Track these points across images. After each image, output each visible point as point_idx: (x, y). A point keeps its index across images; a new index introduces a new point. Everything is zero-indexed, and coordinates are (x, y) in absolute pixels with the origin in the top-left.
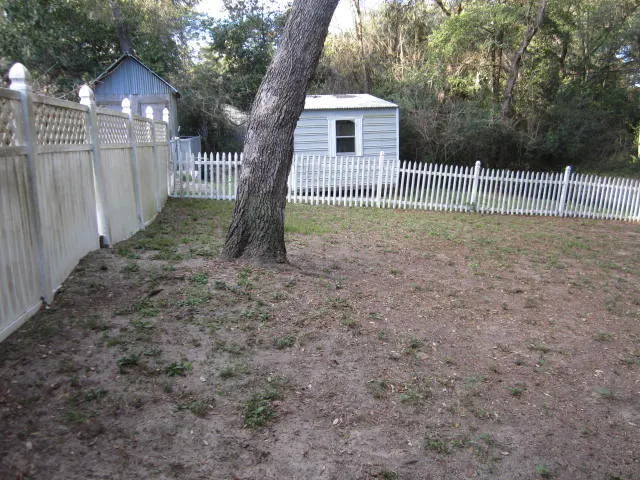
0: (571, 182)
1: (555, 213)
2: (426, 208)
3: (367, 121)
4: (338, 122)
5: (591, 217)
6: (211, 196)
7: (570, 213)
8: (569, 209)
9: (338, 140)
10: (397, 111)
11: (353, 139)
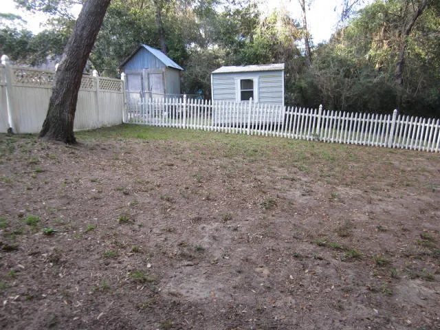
0: (398, 121)
1: (385, 145)
2: (281, 136)
3: (262, 80)
4: (241, 81)
5: (417, 149)
6: (146, 123)
7: (398, 145)
8: (397, 142)
9: (242, 93)
10: (283, 73)
11: (252, 92)
